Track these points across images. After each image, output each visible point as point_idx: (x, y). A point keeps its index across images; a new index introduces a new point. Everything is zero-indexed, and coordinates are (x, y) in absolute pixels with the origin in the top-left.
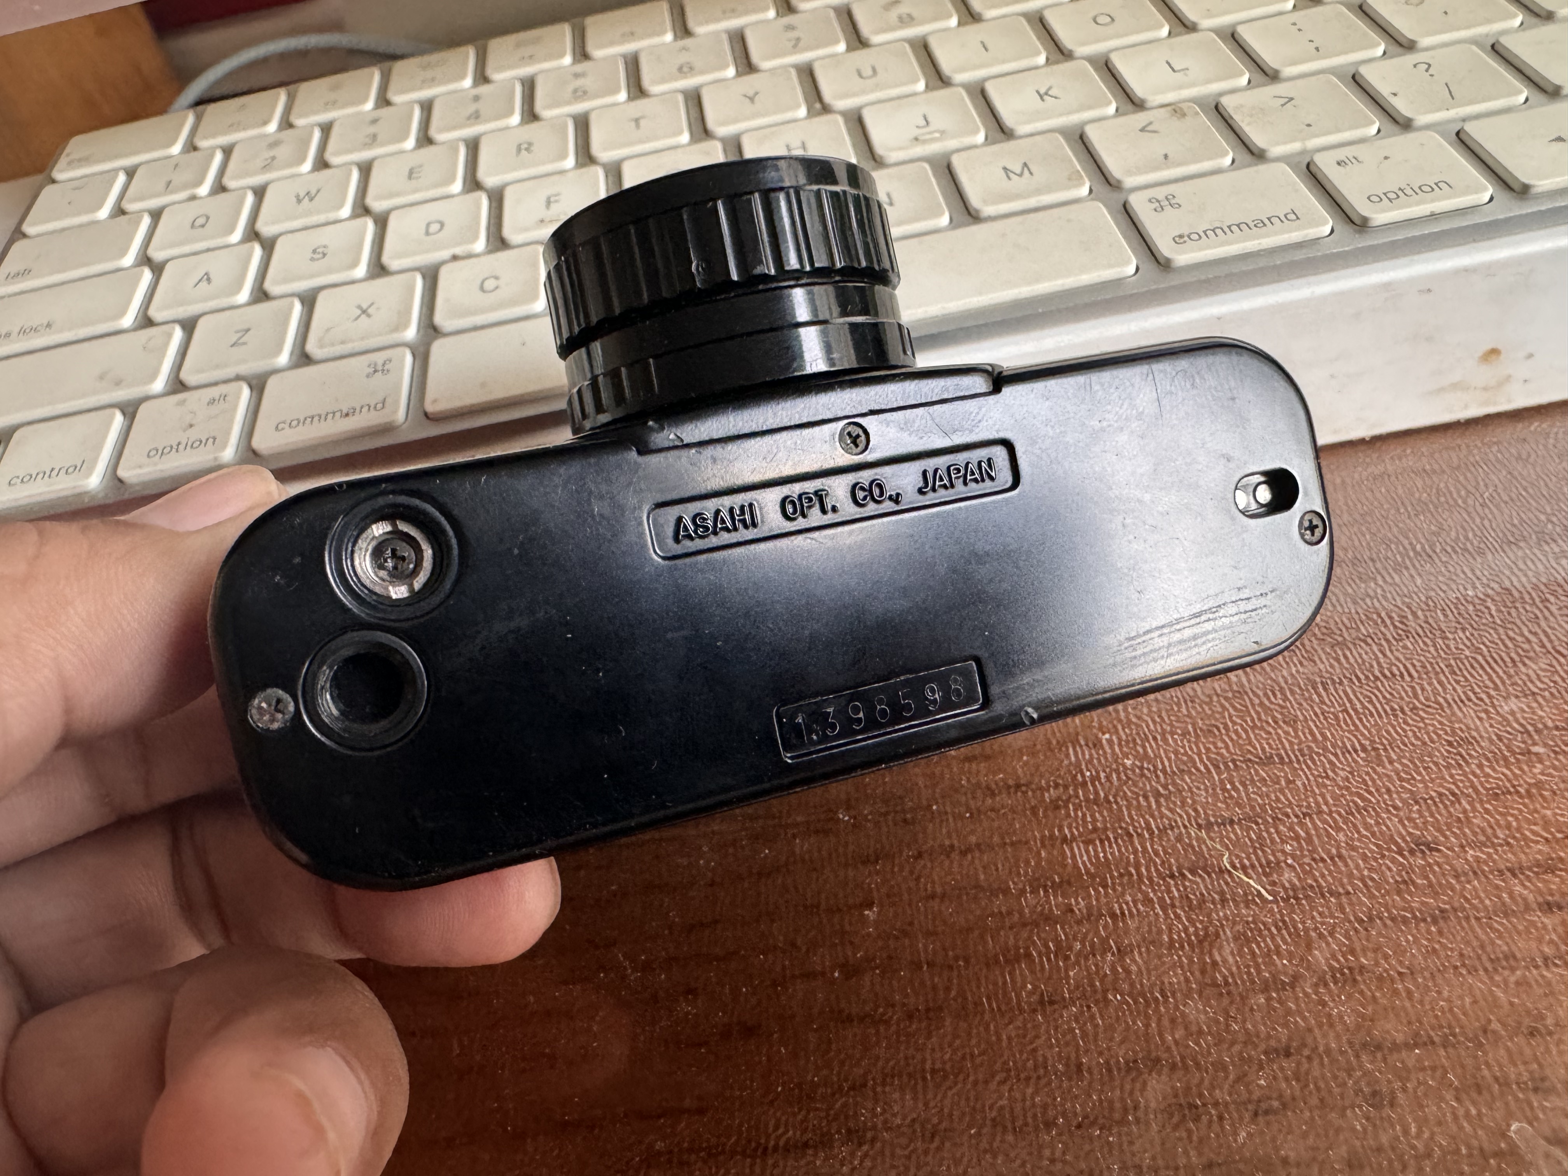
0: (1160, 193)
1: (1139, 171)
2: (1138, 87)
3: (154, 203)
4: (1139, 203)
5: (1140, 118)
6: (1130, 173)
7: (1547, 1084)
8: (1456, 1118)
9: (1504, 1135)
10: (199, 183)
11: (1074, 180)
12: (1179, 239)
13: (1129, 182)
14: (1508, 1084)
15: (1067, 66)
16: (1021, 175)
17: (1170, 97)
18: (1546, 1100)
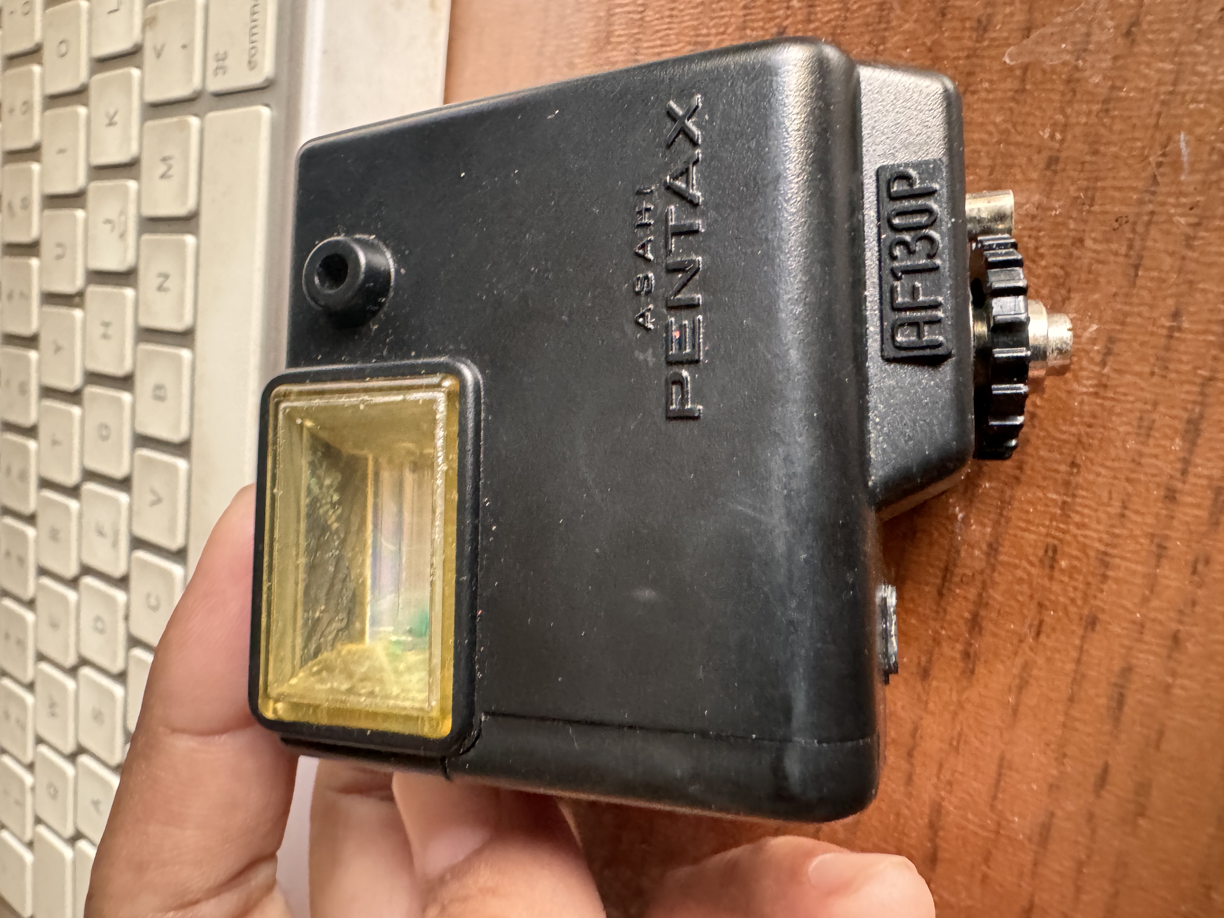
0: (212, 65)
1: (189, 72)
2: (122, 45)
3: (30, 819)
4: (216, 85)
5: (148, 54)
6: (190, 80)
7: (984, 19)
8: (986, 101)
9: (1011, 69)
10: (21, 782)
11: (185, 127)
12: (252, 65)
13: (196, 83)
14: (975, 49)
15: (93, 92)
16: (170, 168)
17: (138, 22)
18: (995, 27)
